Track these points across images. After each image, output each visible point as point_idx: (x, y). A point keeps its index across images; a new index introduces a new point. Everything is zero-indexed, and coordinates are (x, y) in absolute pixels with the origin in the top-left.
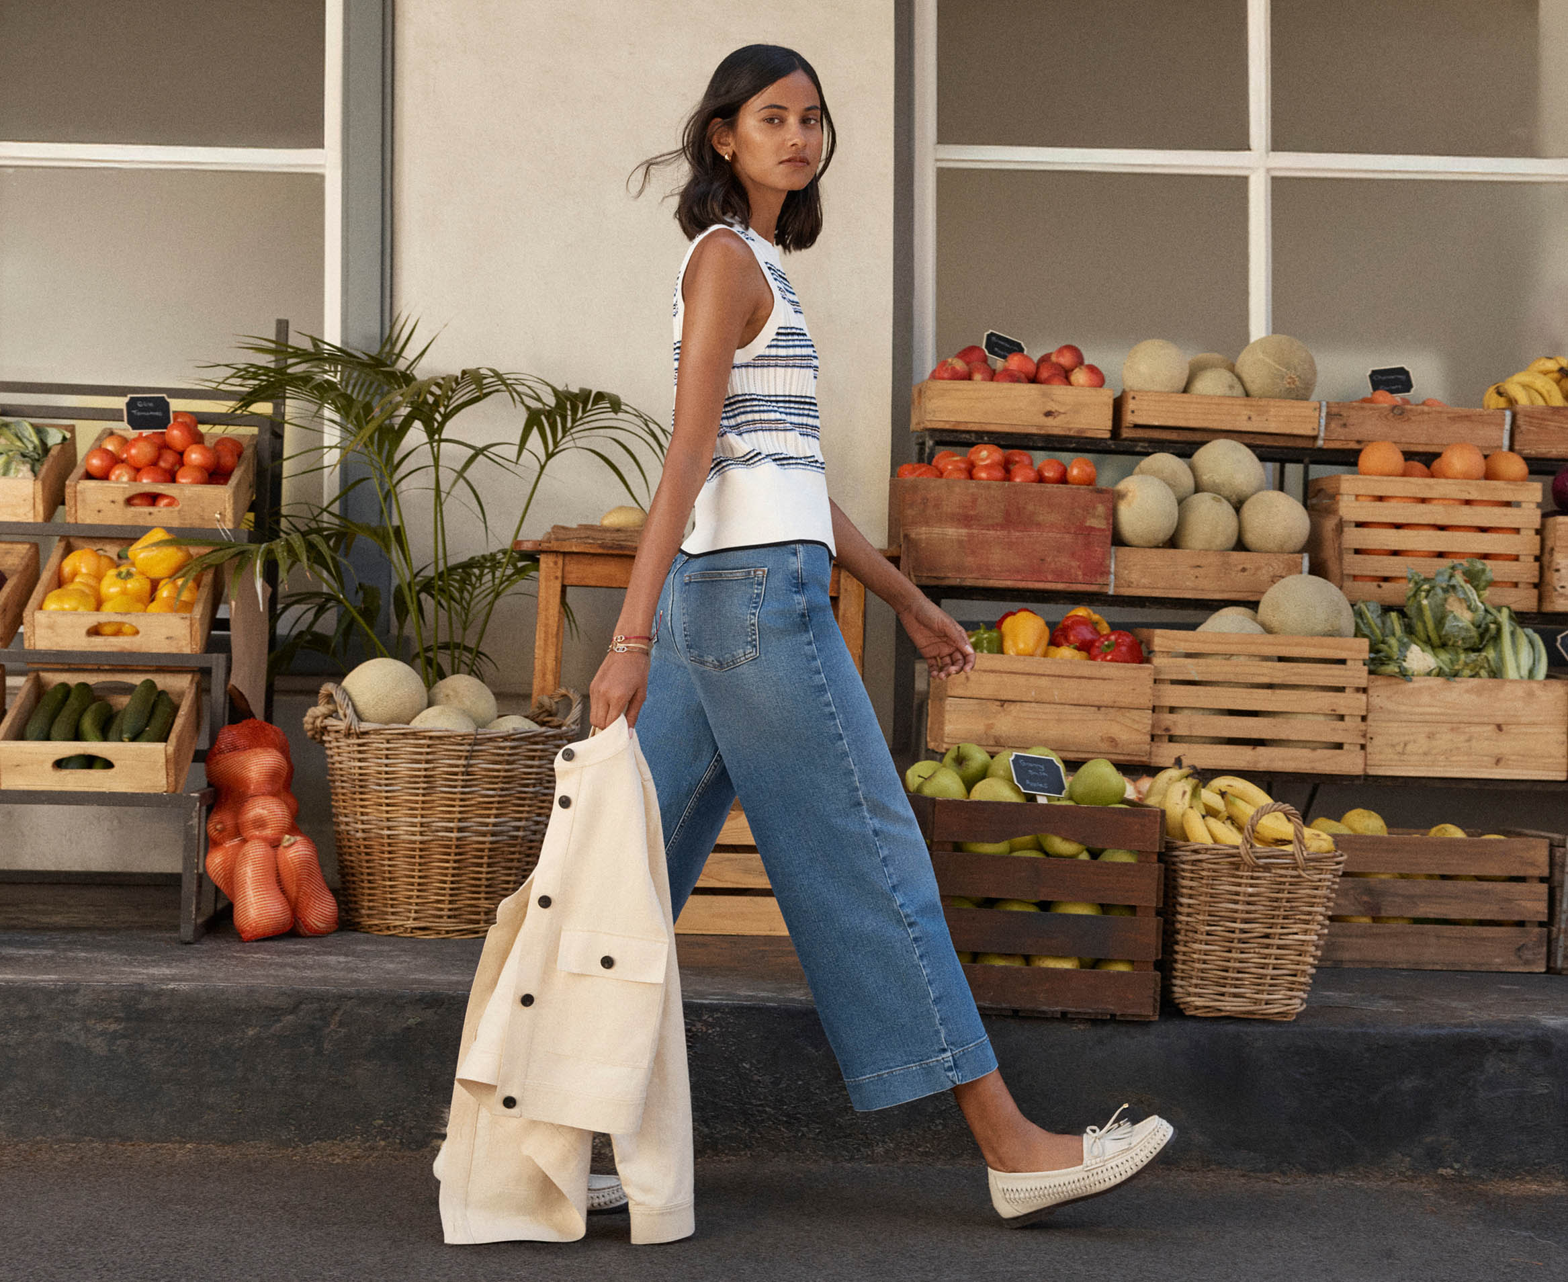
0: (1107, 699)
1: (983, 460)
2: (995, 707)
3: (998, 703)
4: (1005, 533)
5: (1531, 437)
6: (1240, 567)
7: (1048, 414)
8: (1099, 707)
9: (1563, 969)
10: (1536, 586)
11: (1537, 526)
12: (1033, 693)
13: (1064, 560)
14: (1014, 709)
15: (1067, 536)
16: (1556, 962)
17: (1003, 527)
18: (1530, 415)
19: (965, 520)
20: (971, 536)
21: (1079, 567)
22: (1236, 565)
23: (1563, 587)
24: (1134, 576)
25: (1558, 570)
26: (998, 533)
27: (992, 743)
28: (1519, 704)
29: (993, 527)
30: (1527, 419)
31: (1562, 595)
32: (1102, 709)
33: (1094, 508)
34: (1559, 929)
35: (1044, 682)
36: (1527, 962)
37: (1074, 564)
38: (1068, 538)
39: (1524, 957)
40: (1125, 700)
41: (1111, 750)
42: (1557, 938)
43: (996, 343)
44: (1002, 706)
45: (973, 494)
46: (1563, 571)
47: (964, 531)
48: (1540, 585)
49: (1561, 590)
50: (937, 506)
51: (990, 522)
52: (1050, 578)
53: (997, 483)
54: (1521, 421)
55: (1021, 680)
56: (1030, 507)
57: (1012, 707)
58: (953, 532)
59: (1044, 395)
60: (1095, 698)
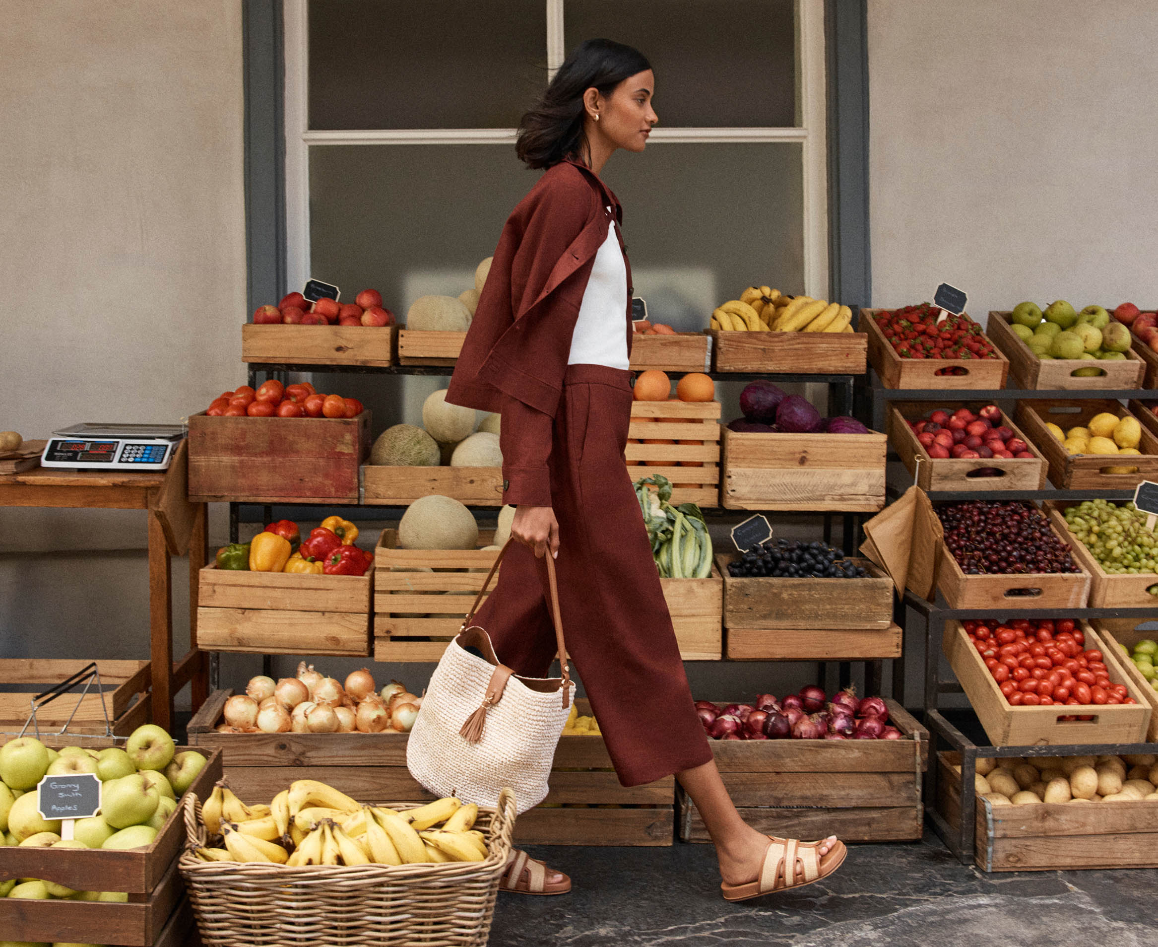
0: (331, 606)
1: (261, 395)
2: (238, 615)
3: (240, 611)
4: (270, 459)
5: (730, 356)
6: (469, 479)
7: (339, 349)
8: (323, 613)
9: (690, 839)
10: (716, 486)
11: (718, 438)
12: (269, 603)
13: (320, 479)
14: (254, 616)
15: (321, 460)
16: (684, 834)
17: (267, 454)
18: (730, 339)
19: (236, 449)
20: (241, 462)
21: (332, 484)
22: (465, 478)
23: (733, 491)
24: (381, 490)
25: (730, 477)
26: (265, 459)
27: (236, 643)
28: (681, 600)
29: (261, 454)
30: (727, 342)
31: (732, 497)
32: (326, 614)
33: (343, 436)
34: (687, 807)
35: (278, 593)
36: (656, 838)
37: (328, 482)
38: (322, 462)
39: (654, 834)
40: (345, 607)
41: (334, 647)
42: (686, 815)
43: (314, 289)
44: (243, 613)
45: (242, 429)
46: (733, 477)
47: (236, 458)
48: (720, 486)
49: (732, 493)
50: (213, 439)
51: (258, 450)
52: (308, 494)
53: (263, 418)
54: (721, 344)
55: (259, 592)
56: (290, 438)
57: (251, 615)
58: (227, 459)
59: (336, 334)
60: (321, 606)
